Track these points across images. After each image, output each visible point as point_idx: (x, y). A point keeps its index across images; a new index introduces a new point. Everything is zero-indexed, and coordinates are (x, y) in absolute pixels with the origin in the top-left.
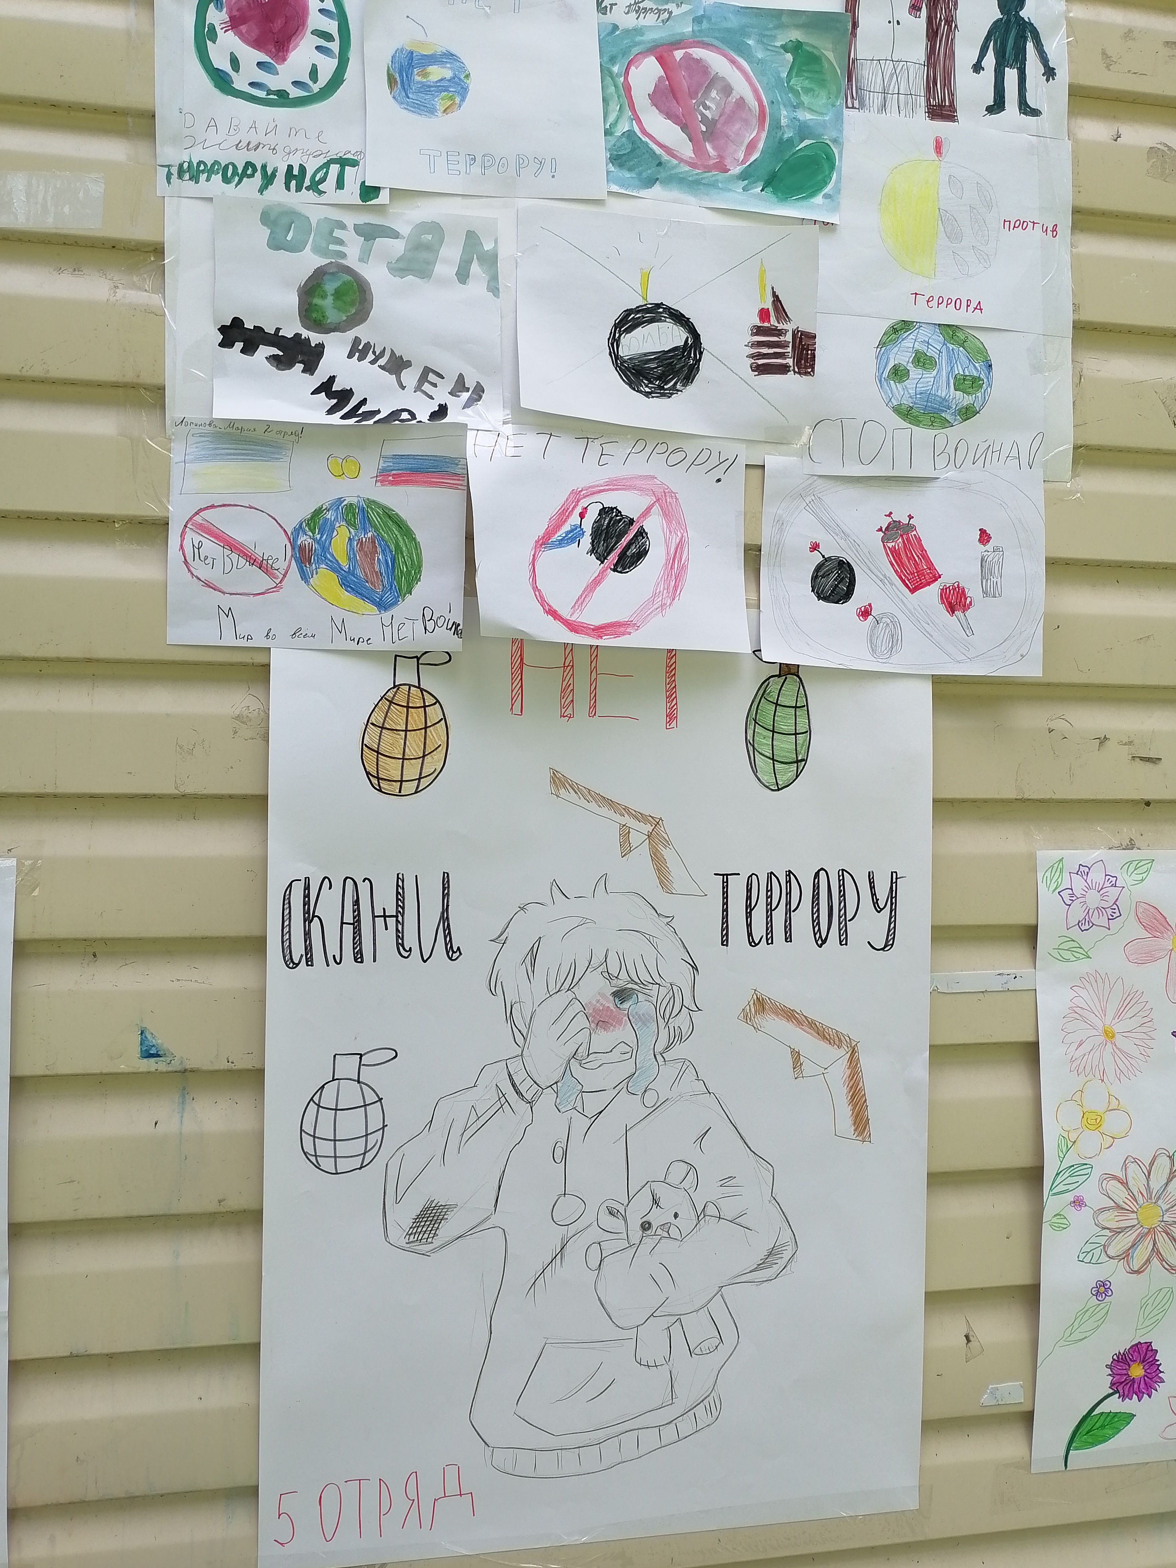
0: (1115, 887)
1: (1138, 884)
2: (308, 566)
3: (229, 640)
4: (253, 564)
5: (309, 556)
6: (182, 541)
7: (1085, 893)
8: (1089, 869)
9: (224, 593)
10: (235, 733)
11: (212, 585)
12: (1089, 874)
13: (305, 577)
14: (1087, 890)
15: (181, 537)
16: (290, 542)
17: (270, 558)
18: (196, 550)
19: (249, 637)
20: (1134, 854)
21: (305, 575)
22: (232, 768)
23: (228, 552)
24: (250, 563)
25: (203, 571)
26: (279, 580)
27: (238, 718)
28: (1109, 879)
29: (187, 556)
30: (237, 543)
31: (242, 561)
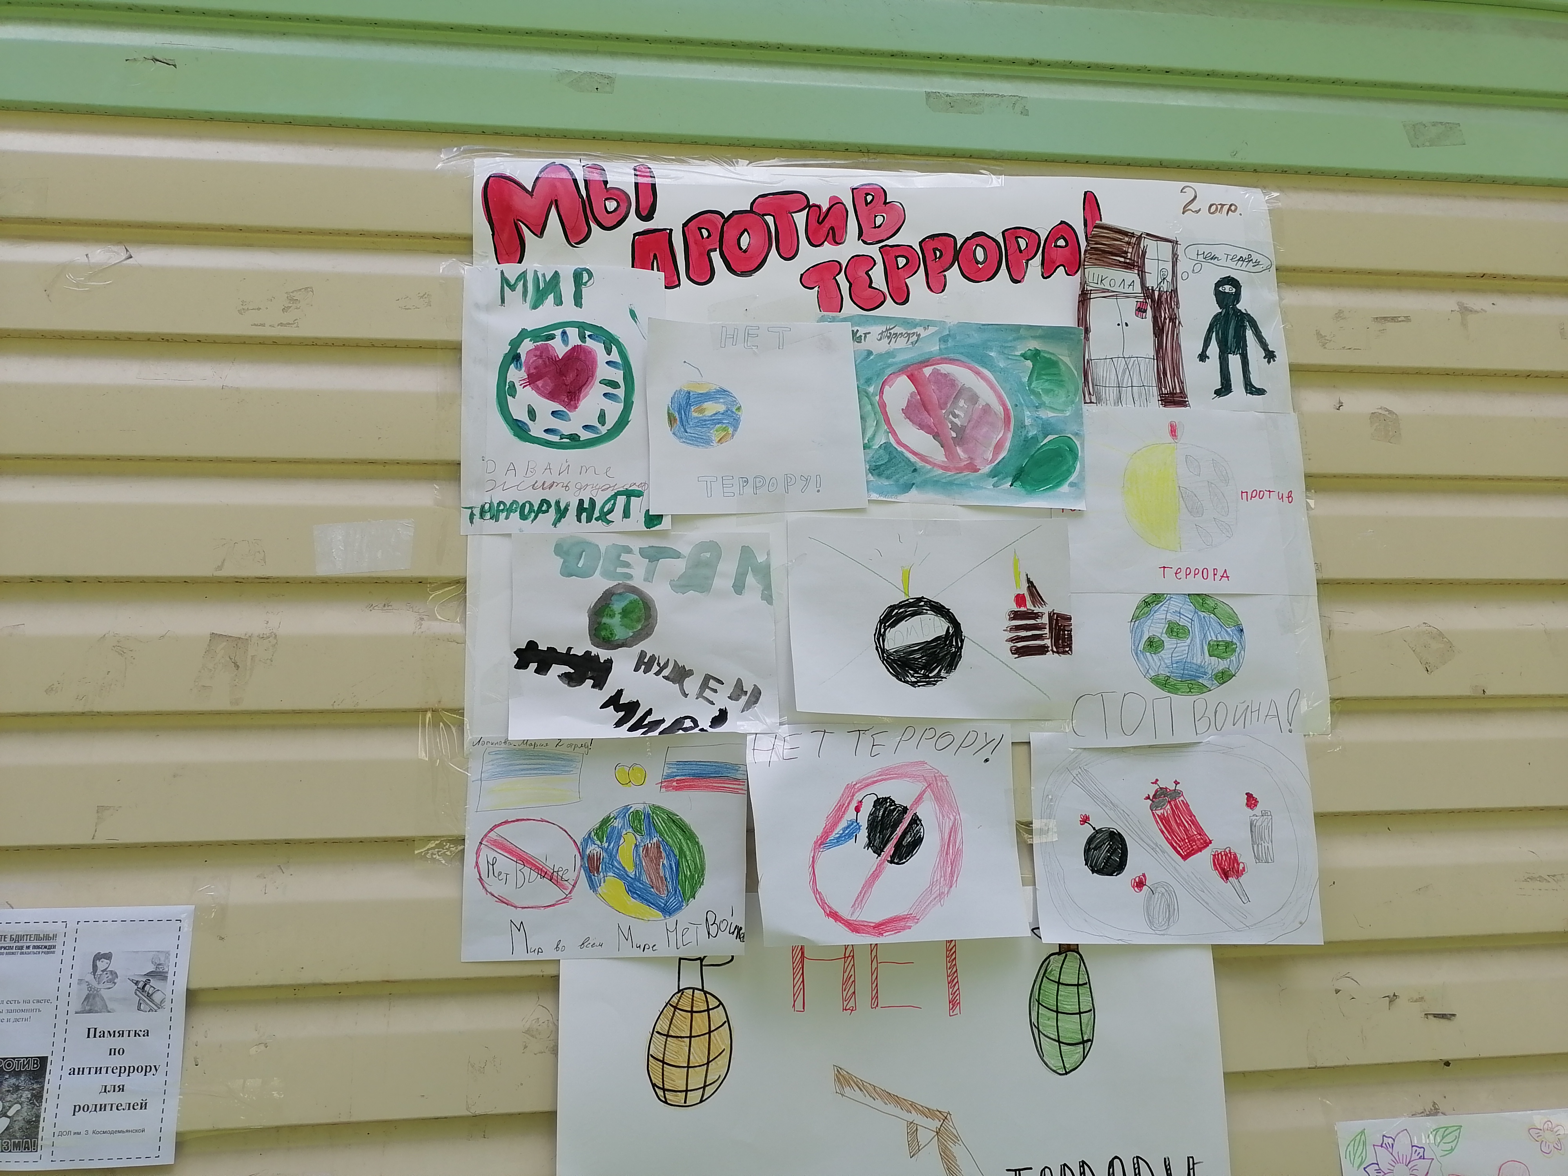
0: (1424, 1159)
1: (1448, 1154)
2: (596, 875)
3: (521, 955)
4: (544, 877)
5: (597, 865)
6: (477, 858)
7: (1392, 1168)
8: (1394, 1140)
9: (516, 907)
10: (526, 1047)
11: (504, 900)
12: (1394, 1146)
13: (593, 886)
14: (1394, 1164)
15: (476, 854)
16: (580, 853)
17: (560, 869)
18: (491, 867)
19: (540, 950)
20: (1441, 1120)
21: (593, 885)
22: (522, 1084)
23: (520, 866)
24: (541, 875)
25: (495, 886)
26: (569, 891)
27: (528, 1032)
28: (1416, 1150)
29: (481, 873)
30: (529, 857)
31: (534, 874)
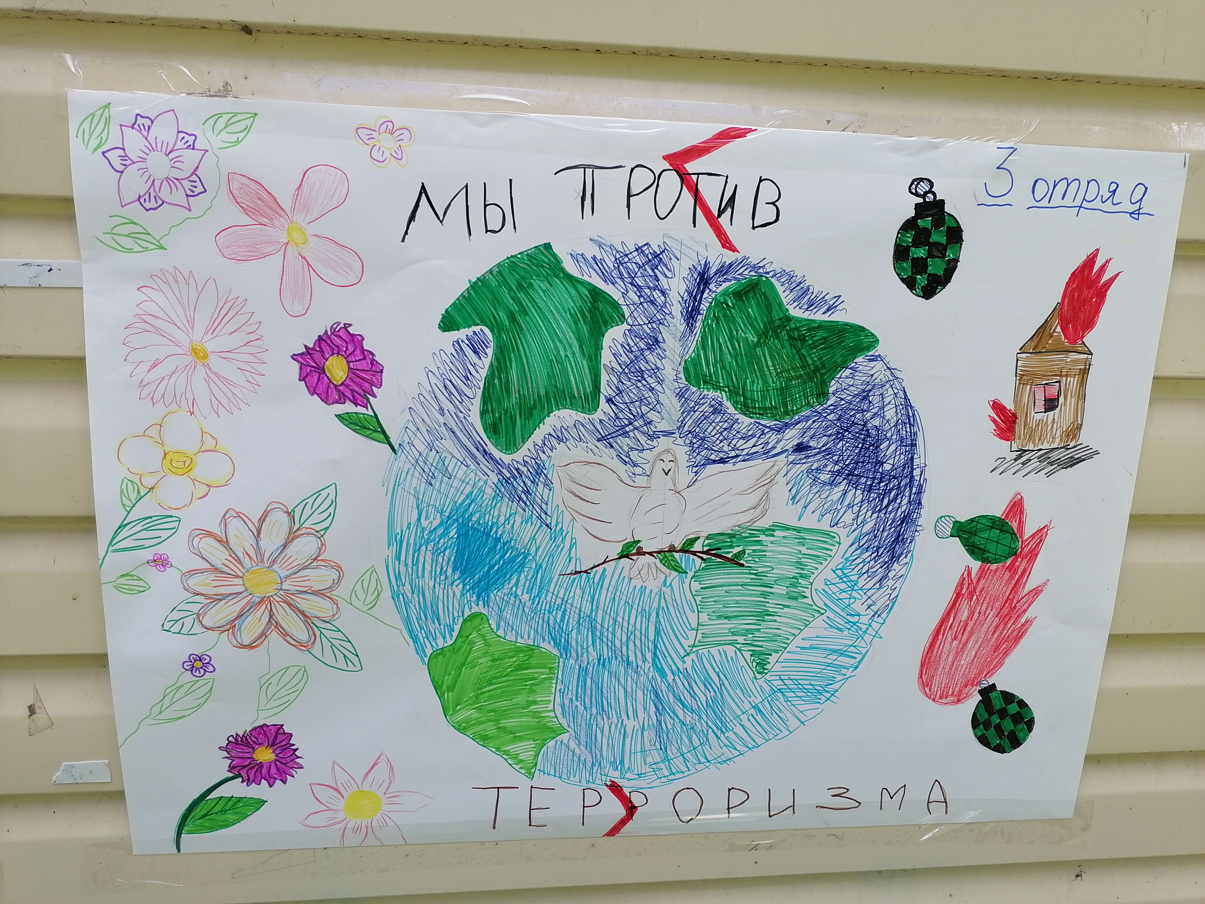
1: (229, 147)
7: (145, 156)
8: (152, 122)
12: (152, 129)
14: (148, 152)
20: (225, 104)
28: (183, 138)
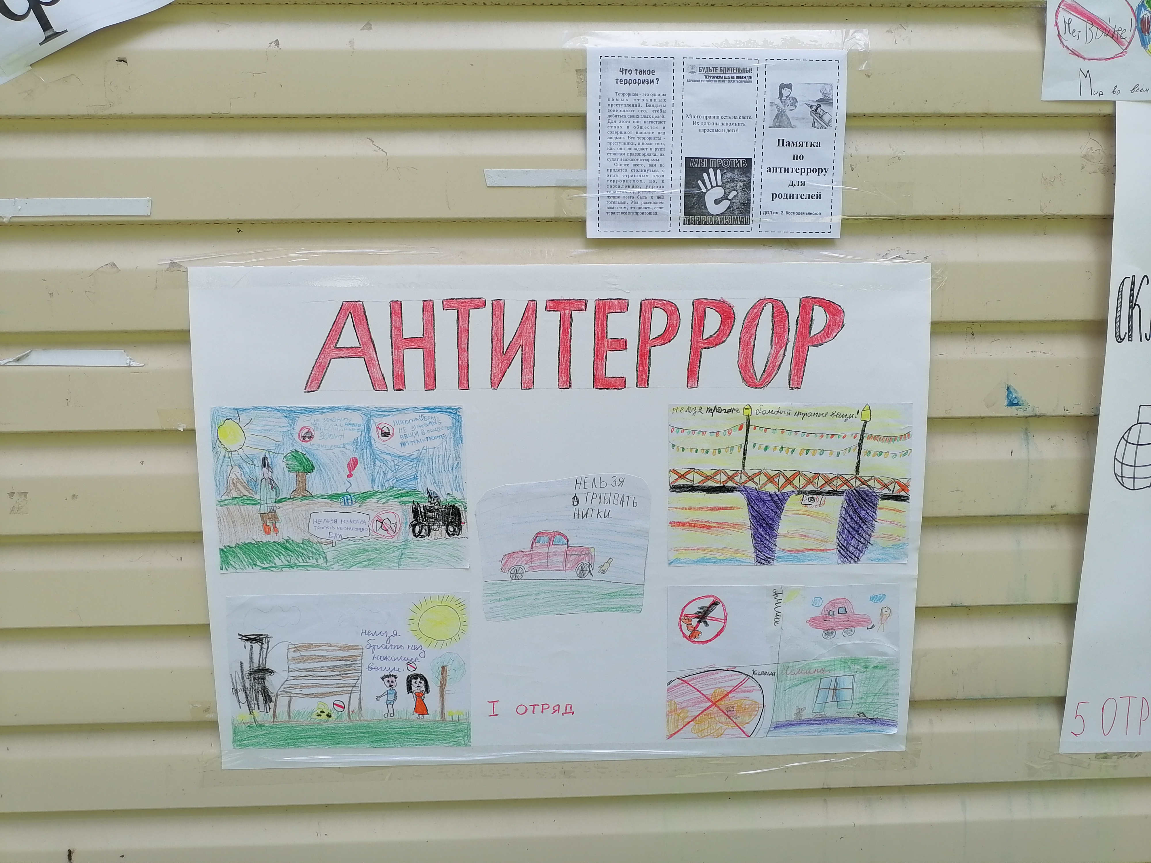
2: (1147, 35)
3: (1087, 96)
4: (1107, 35)
5: (1148, 27)
6: (1057, 18)
9: (1084, 59)
10: (1083, 168)
11: (1076, 53)
13: (1144, 44)
15: (1056, 15)
16: (1135, 16)
17: (1120, 29)
18: (1067, 26)
19: (1101, 93)
21: (1144, 42)
22: (1080, 195)
23: (1089, 26)
24: (1105, 34)
25: (1071, 42)
26: (1126, 46)
27: (1085, 156)
29: (1060, 31)
30: (1097, 19)
31: (1100, 32)
